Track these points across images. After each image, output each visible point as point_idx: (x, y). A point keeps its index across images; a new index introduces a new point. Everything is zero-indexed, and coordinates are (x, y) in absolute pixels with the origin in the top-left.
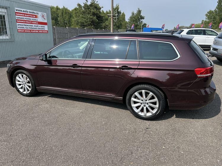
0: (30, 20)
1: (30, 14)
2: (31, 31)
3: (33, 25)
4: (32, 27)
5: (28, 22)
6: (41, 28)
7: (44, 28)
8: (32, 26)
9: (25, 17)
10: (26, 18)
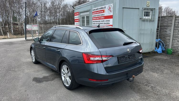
6: (107, 22)
7: (109, 22)
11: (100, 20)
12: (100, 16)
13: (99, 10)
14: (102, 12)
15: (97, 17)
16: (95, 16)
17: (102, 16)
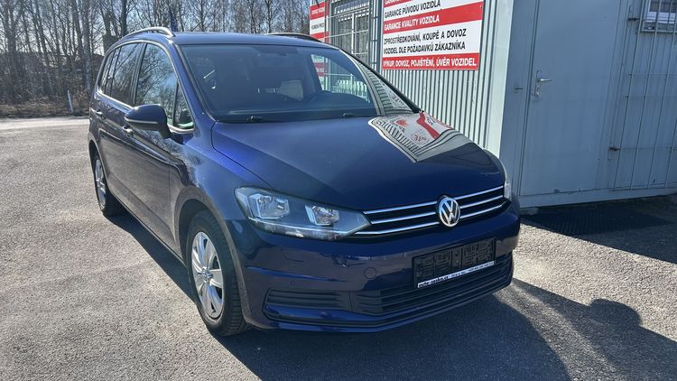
2: (413, 62)
4: (417, 43)
5: (408, 24)
8: (417, 38)
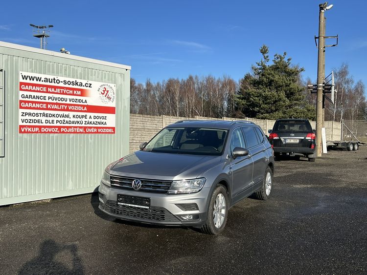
0: (64, 102)
1: (67, 86)
3: (71, 114)
6: (96, 120)
7: (104, 121)
9: (47, 95)
10: (49, 98)
11: (66, 113)
12: (68, 102)
13: (61, 85)
14: (79, 93)
15: (50, 101)
16: (38, 97)
17: (74, 103)
